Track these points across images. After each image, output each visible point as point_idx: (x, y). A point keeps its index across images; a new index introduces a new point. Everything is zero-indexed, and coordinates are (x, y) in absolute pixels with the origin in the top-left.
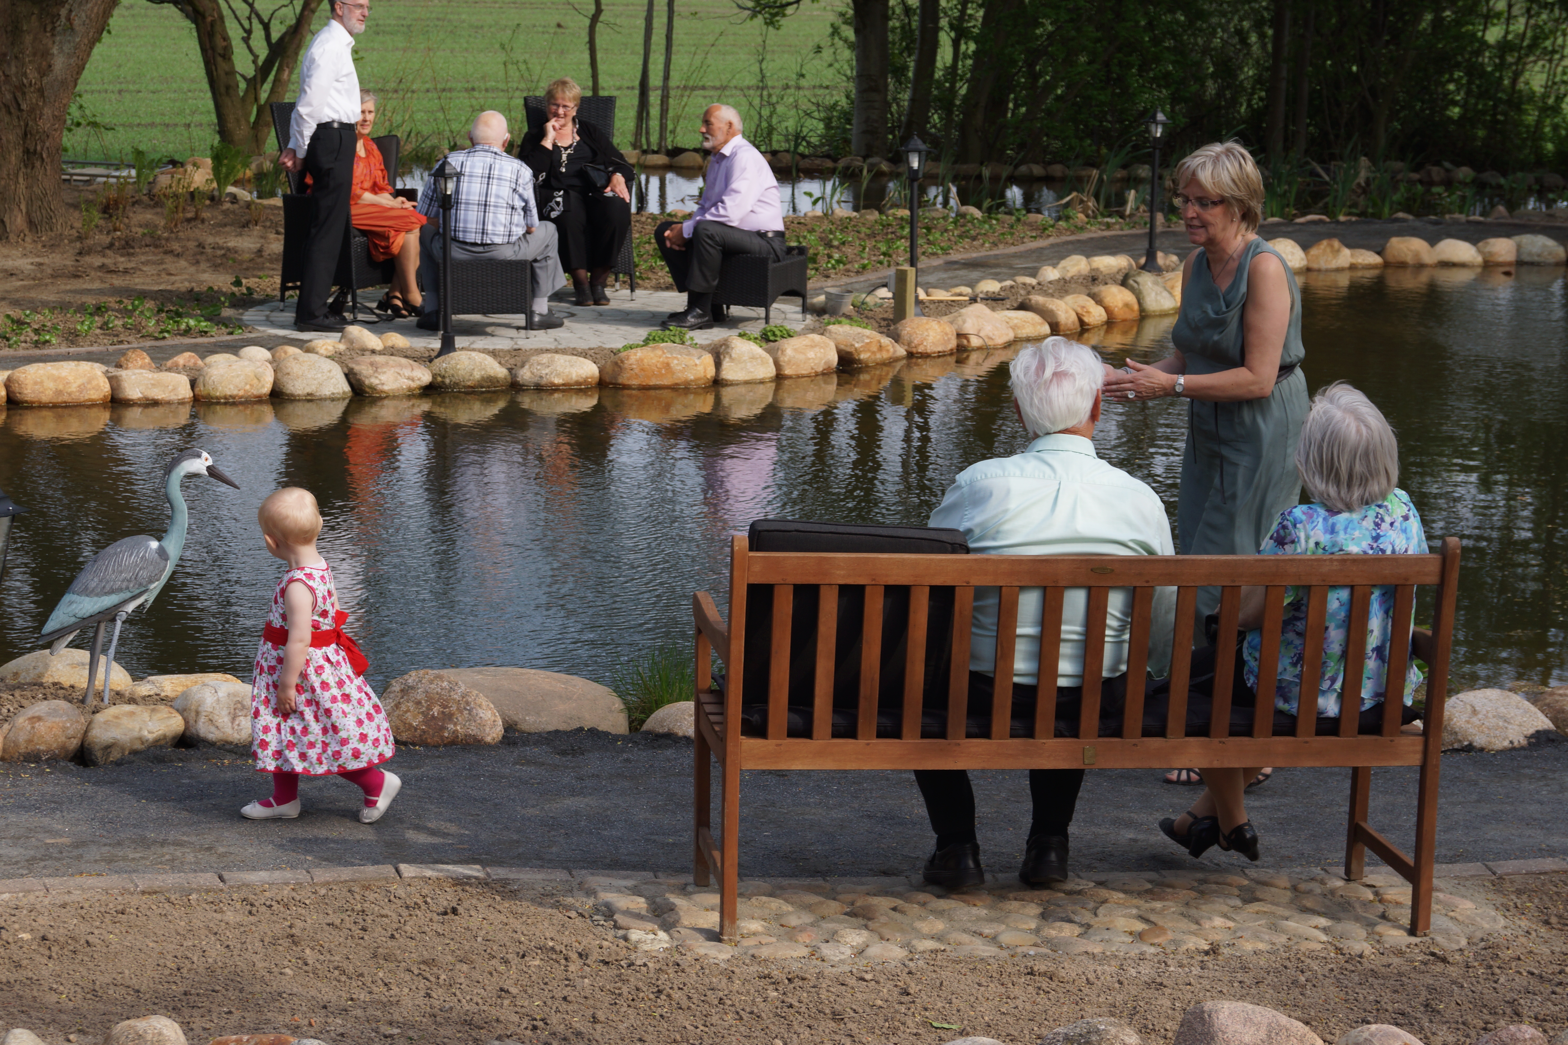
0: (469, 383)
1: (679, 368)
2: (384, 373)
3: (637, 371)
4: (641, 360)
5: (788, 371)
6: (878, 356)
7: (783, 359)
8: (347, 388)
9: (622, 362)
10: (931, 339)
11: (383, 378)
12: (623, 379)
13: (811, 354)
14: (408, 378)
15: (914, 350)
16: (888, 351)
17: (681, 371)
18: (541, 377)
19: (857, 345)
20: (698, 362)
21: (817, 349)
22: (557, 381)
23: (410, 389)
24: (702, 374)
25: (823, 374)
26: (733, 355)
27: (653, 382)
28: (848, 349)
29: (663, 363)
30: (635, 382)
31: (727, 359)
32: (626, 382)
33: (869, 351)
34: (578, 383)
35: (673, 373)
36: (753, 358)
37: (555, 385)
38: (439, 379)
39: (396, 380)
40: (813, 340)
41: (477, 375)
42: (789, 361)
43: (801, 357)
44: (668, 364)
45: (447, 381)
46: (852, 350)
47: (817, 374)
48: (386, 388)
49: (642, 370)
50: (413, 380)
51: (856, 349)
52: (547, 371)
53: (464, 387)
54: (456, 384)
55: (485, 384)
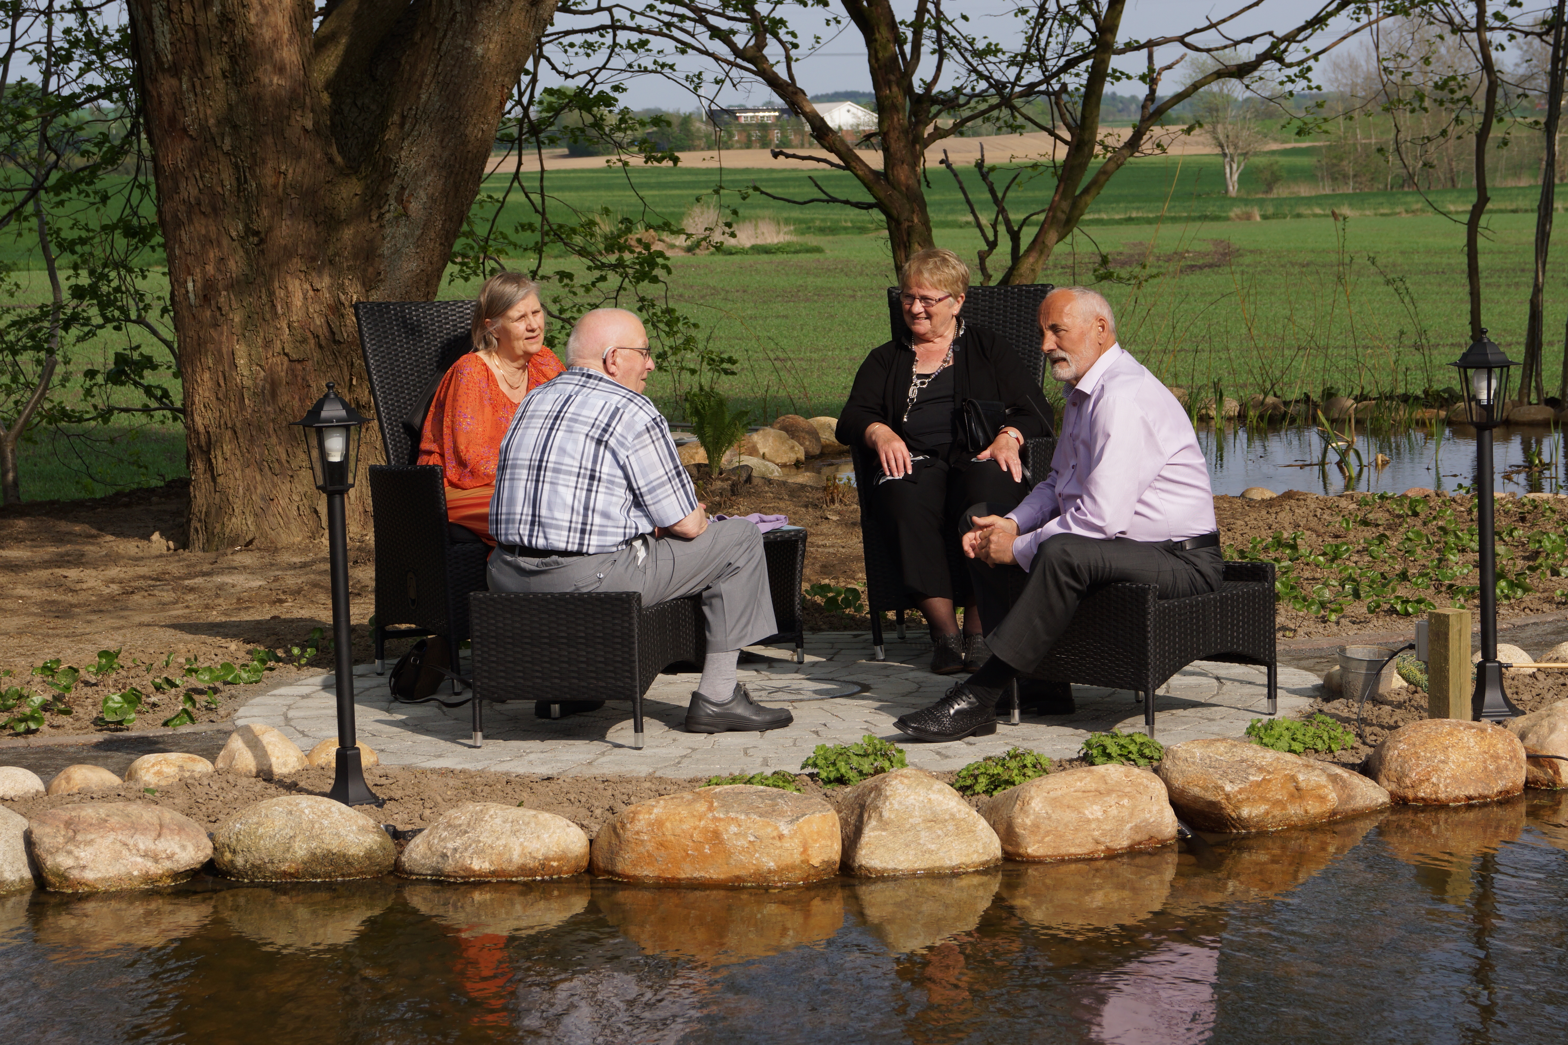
0: (284, 867)
1: (742, 842)
2: (90, 843)
3: (650, 846)
4: (660, 823)
5: (1033, 849)
6: (1295, 811)
7: (1023, 822)
8: (27, 874)
9: (623, 826)
10: (1449, 769)
11: (85, 854)
12: (625, 865)
13: (1094, 811)
14: (145, 855)
15: (1410, 794)
16: (1322, 799)
17: (743, 850)
18: (444, 856)
19: (1228, 788)
20: (785, 829)
21: (1112, 800)
22: (479, 865)
23: (147, 878)
24: (797, 858)
25: (1133, 852)
26: (886, 814)
27: (687, 872)
28: (1210, 796)
29: (706, 830)
30: (647, 872)
31: (873, 823)
32: (630, 870)
33: (1263, 799)
34: (523, 870)
35: (729, 854)
36: (934, 820)
37: (473, 874)
38: (228, 856)
39: (117, 857)
40: (1103, 778)
41: (301, 850)
42: (1036, 826)
43: (1070, 816)
44: (716, 834)
45: (240, 861)
46: (1220, 798)
47: (1112, 855)
48: (89, 875)
49: (662, 845)
50: (156, 860)
51: (1228, 797)
52: (458, 842)
53: (275, 873)
54: (257, 868)
55: (319, 869)
